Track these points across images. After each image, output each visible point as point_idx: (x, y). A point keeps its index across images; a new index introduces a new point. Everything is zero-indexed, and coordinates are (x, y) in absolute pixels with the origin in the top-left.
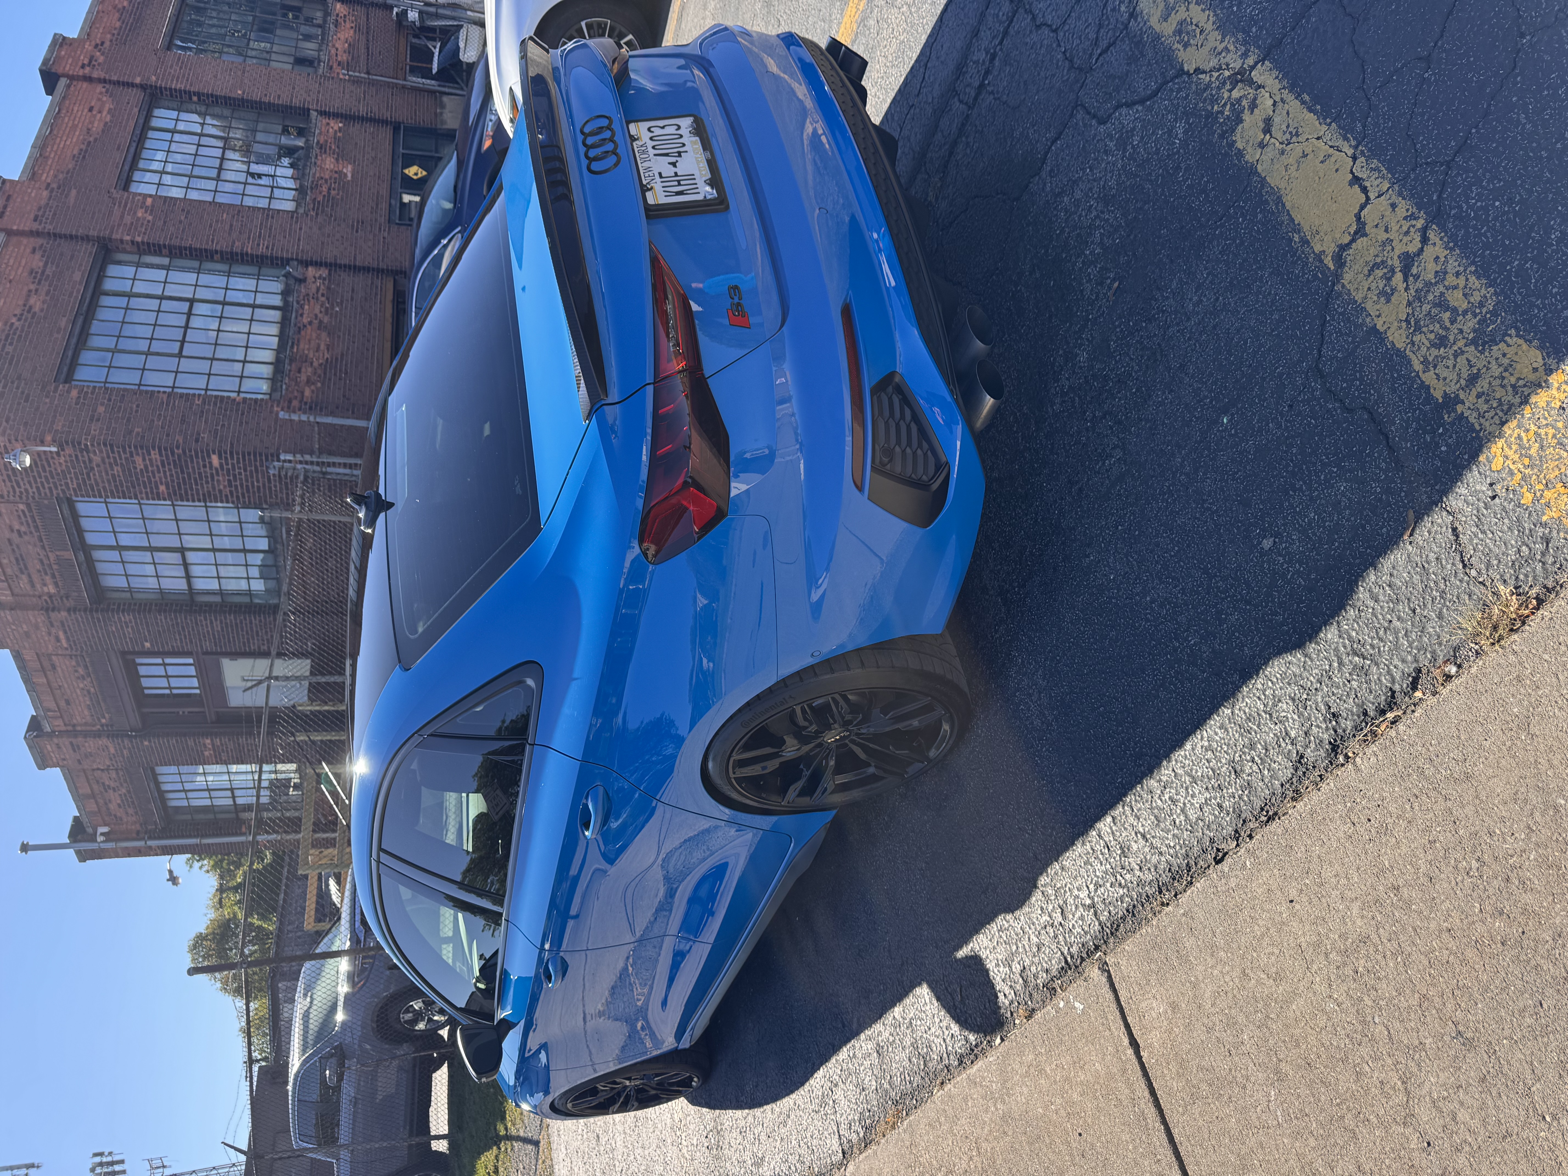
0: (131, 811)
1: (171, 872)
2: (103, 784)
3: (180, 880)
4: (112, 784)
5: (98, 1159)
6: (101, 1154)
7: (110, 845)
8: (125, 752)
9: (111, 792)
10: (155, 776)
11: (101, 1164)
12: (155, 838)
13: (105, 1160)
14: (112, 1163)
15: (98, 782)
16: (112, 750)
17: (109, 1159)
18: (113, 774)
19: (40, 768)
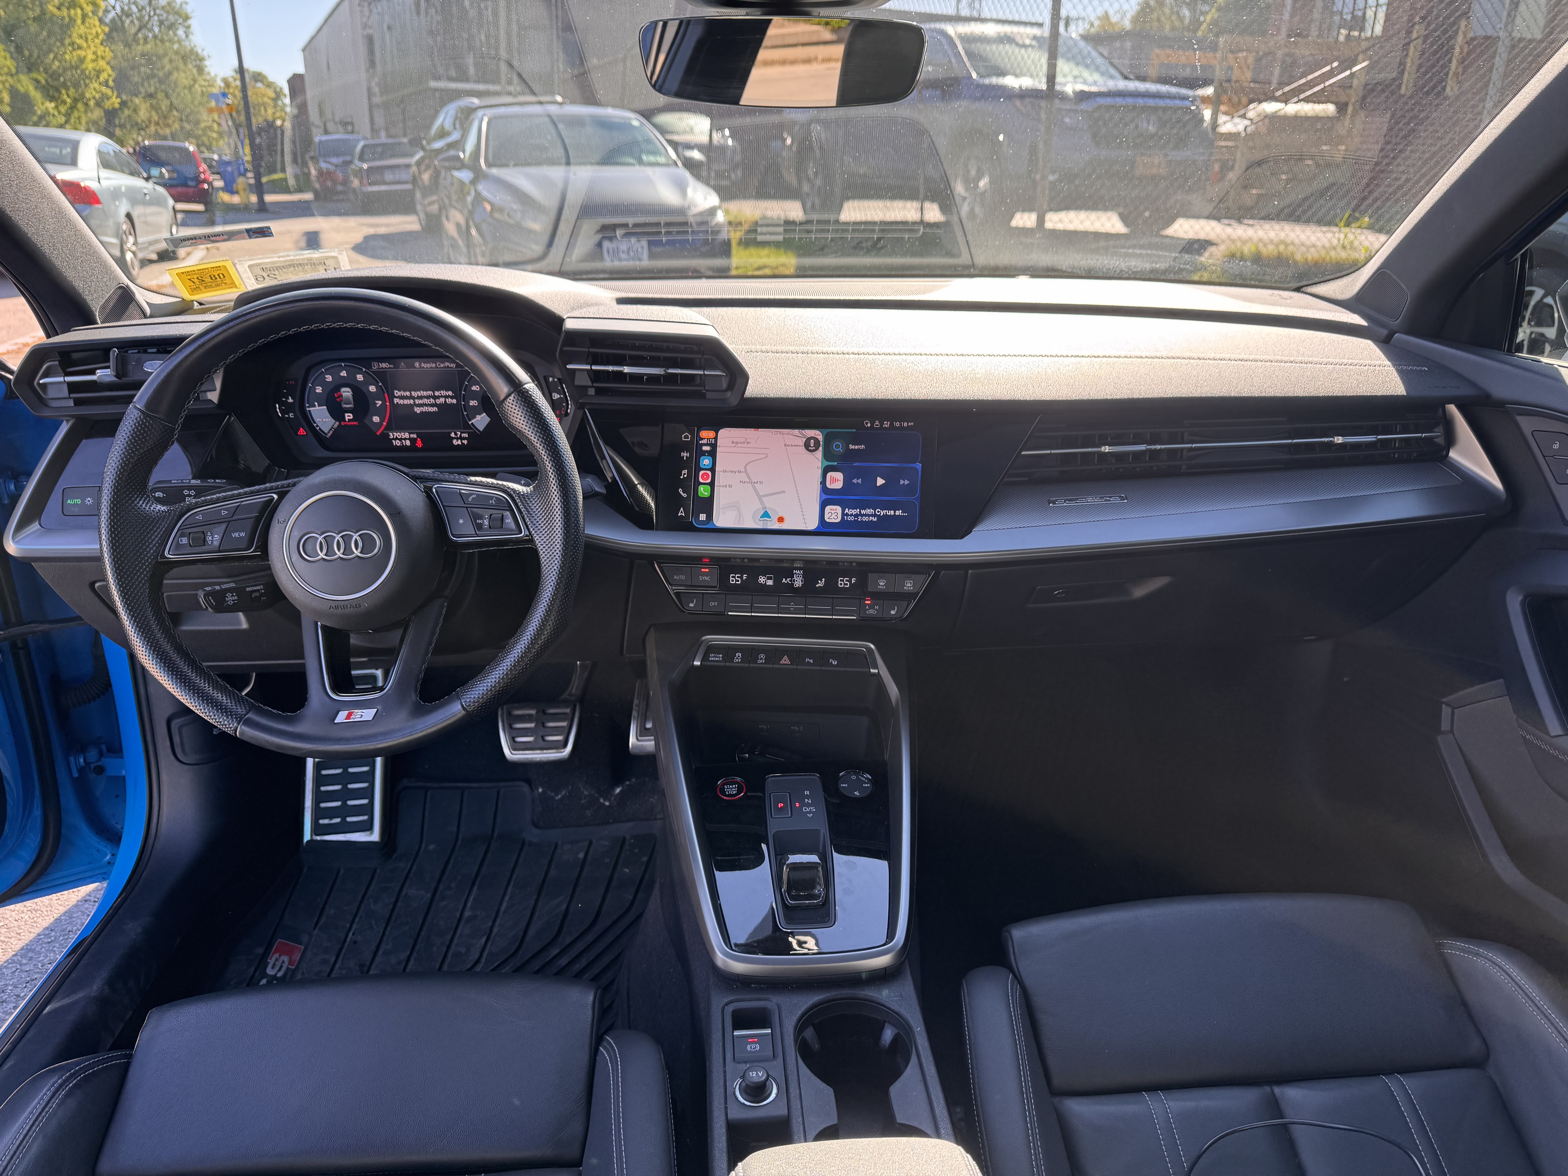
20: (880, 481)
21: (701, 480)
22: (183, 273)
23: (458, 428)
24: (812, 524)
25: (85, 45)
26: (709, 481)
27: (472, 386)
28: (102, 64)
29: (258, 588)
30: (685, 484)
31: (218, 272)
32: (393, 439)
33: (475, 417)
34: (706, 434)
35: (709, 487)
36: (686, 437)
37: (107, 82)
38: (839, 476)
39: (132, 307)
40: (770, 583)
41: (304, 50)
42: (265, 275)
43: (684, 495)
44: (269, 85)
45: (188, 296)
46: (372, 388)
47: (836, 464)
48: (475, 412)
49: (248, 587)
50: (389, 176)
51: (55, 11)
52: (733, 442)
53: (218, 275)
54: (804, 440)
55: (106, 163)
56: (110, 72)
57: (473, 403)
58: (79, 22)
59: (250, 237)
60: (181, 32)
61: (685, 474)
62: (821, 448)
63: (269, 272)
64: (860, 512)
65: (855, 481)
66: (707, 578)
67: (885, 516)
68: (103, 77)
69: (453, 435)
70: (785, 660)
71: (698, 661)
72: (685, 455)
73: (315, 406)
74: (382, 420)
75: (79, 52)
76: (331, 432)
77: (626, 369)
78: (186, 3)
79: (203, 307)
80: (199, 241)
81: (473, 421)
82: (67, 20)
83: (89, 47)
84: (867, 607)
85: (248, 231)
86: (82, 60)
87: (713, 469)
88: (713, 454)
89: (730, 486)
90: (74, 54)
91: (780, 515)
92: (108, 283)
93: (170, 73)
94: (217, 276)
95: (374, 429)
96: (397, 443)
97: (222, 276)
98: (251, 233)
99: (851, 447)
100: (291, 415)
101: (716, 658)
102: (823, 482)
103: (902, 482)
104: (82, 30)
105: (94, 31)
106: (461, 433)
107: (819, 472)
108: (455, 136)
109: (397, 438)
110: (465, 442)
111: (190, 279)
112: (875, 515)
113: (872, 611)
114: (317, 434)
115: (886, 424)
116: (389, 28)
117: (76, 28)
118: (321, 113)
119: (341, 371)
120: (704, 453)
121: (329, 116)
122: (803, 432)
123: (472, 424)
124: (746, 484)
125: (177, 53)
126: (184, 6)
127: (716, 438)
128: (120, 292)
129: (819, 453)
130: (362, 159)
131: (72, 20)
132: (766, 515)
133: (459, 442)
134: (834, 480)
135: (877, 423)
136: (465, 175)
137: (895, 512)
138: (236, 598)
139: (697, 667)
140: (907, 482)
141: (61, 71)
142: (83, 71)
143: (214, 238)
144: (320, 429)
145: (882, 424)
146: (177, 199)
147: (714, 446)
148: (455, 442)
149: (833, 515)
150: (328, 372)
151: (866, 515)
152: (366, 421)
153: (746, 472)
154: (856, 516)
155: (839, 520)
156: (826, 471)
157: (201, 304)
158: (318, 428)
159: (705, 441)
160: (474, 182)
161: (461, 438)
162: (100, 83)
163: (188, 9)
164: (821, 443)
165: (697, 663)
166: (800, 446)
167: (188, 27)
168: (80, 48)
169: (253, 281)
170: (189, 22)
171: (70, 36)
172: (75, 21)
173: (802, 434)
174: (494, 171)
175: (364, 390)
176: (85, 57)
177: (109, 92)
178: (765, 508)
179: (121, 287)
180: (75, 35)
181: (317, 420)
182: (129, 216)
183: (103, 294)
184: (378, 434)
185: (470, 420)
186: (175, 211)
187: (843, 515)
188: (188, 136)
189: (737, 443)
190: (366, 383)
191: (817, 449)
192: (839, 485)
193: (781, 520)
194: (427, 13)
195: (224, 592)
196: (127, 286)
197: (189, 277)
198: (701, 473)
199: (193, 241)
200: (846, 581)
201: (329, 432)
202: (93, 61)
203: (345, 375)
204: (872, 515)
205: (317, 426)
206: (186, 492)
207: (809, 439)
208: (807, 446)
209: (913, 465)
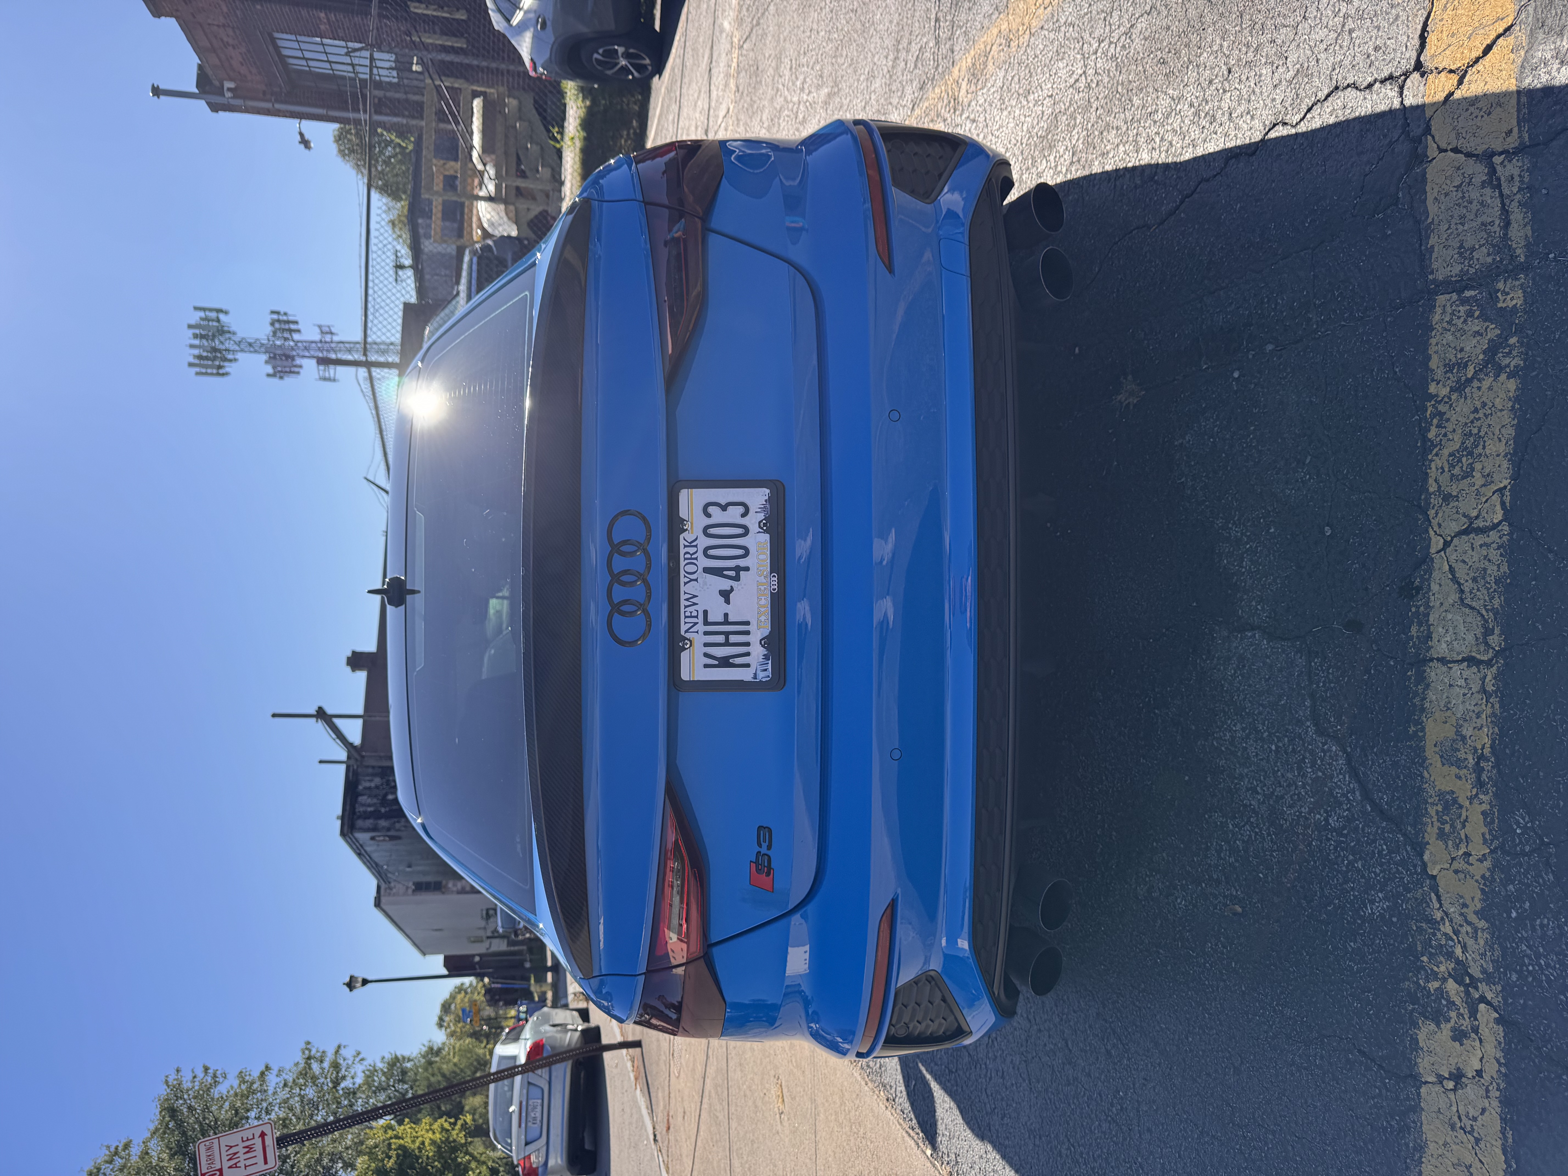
0: (254, 70)
1: (301, 134)
2: (222, 40)
3: (312, 145)
4: (231, 41)
5: (275, 317)
6: (278, 313)
7: (238, 102)
8: (238, 12)
9: (231, 48)
10: (273, 40)
11: (279, 321)
12: (282, 102)
13: (281, 318)
14: (288, 322)
15: (216, 37)
16: (225, 9)
17: (285, 318)
18: (231, 32)
19: (154, 16)
25: (420, 1139)
28: (436, 1126)
37: (450, 1123)
41: (424, 954)
51: (392, 1161)
56: (443, 1120)
58: (401, 1142)
60: (409, 1065)
68: (446, 1126)
75: (426, 1144)
78: (383, 1058)
82: (399, 1152)
83: (422, 1136)
86: (433, 1142)
90: (428, 1148)
93: (444, 1075)
104: (408, 1140)
105: (409, 1130)
116: (410, 866)
117: (406, 1144)
118: (479, 940)
121: (481, 933)
125: (426, 1070)
126: (386, 1060)
131: (401, 1147)
141: (442, 1161)
142: (442, 1142)
162: (453, 1129)
163: (388, 1057)
167: (404, 1058)
168: (423, 1143)
170: (400, 1057)
171: (413, 1151)
172: (400, 1145)
176: (431, 1139)
177: (460, 1123)
180: (413, 1146)
194: (398, 830)
202: (434, 1133)
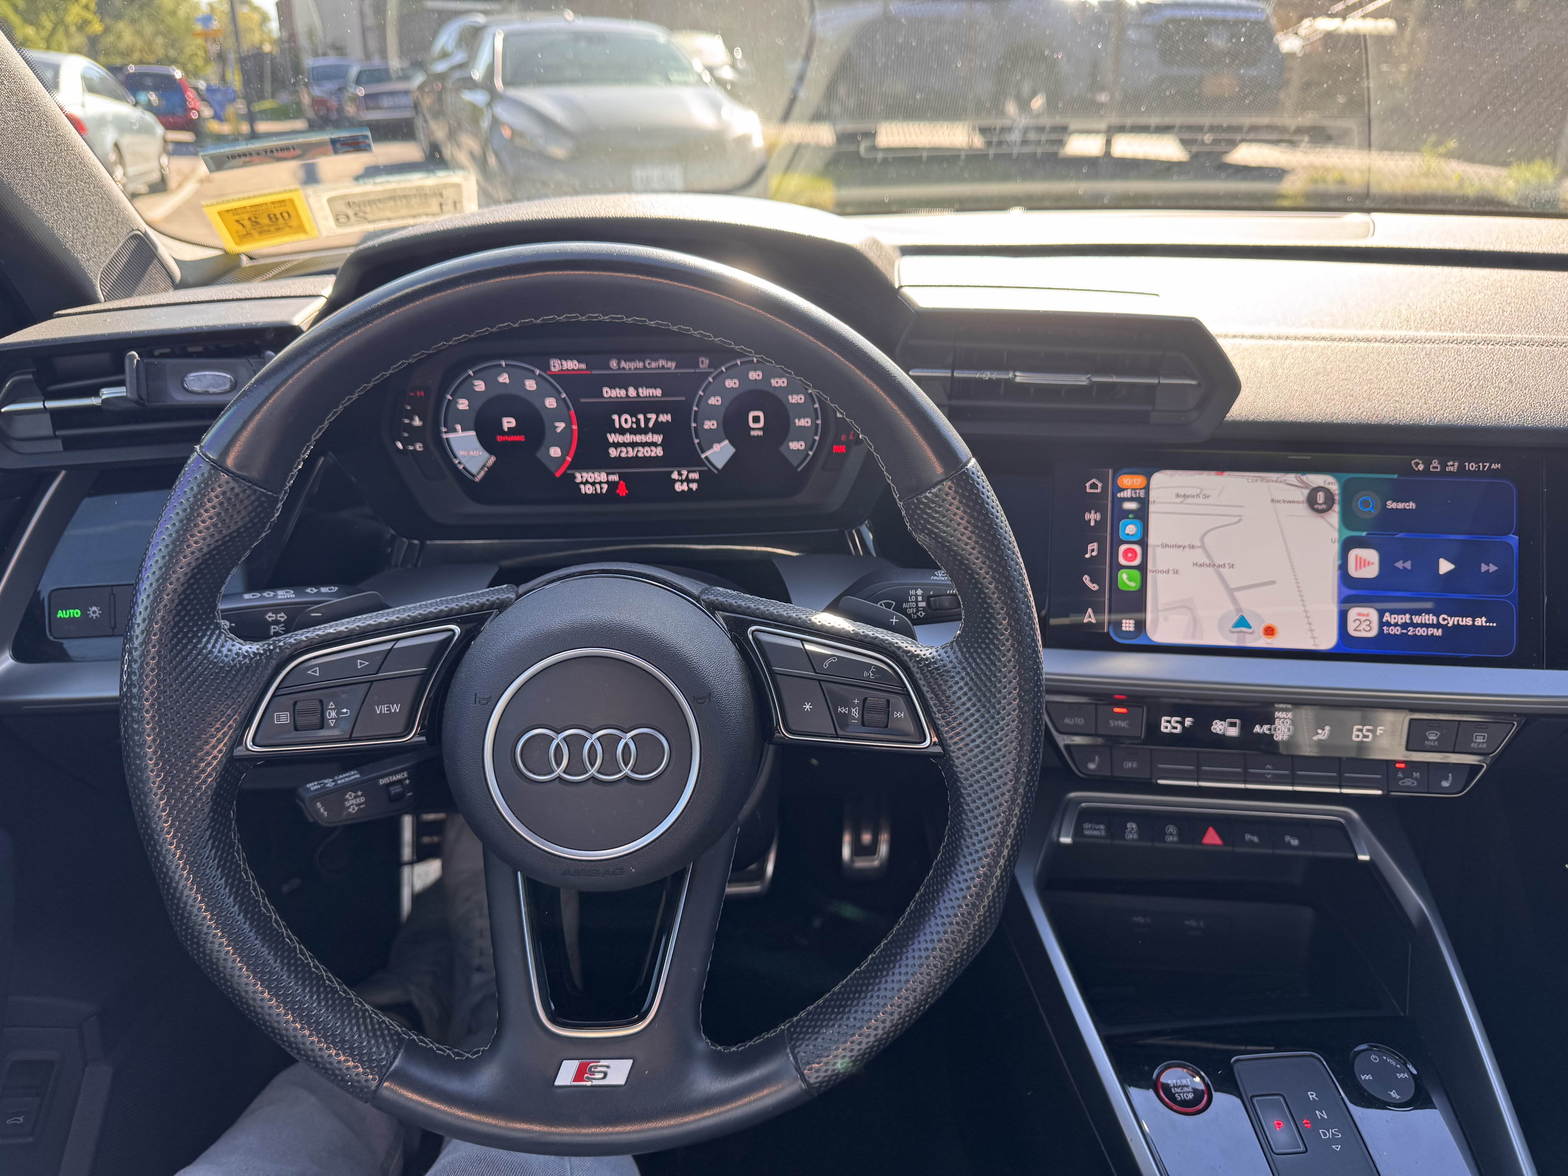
20: (1445, 566)
21: (1122, 561)
22: (228, 211)
23: (684, 466)
24: (1328, 641)
26: (1137, 562)
27: (709, 398)
29: (399, 777)
30: (1094, 568)
31: (282, 209)
32: (582, 483)
33: (712, 447)
34: (1130, 482)
35: (1137, 574)
36: (1094, 486)
38: (1371, 556)
39: (153, 270)
40: (1233, 732)
42: (350, 213)
43: (1094, 587)
44: (256, 9)
45: (232, 247)
46: (551, 403)
47: (1364, 534)
48: (713, 438)
49: (383, 777)
50: (386, 102)
52: (1178, 496)
53: (281, 214)
54: (1306, 492)
55: (91, 87)
57: (710, 425)
59: (336, 152)
61: (1093, 550)
62: (1336, 508)
63: (357, 209)
64: (1411, 619)
65: (1399, 565)
66: (1123, 724)
67: (1457, 627)
69: (675, 476)
70: (1212, 838)
71: (1067, 836)
72: (1092, 517)
73: (455, 431)
74: (565, 453)
76: (483, 473)
77: (1020, 377)
79: (255, 263)
80: (255, 158)
81: (708, 453)
84: (1400, 775)
85: (333, 142)
87: (1143, 542)
88: (1142, 515)
89: (1176, 572)
91: (1269, 622)
92: (114, 230)
94: (279, 216)
95: (552, 468)
96: (587, 489)
97: (285, 215)
98: (338, 145)
99: (1391, 505)
100: (419, 447)
101: (1096, 831)
102: (1343, 567)
103: (1484, 568)
106: (689, 472)
107: (1335, 549)
108: (459, 57)
109: (587, 482)
110: (694, 486)
111: (238, 221)
112: (1438, 626)
113: (1408, 782)
114: (462, 477)
115: (1452, 467)
119: (499, 374)
120: (1126, 514)
121: (319, 39)
122: (1304, 478)
123: (706, 458)
124: (1204, 569)
127: (1147, 488)
128: (133, 245)
129: (1334, 517)
130: (358, 82)
132: (1242, 622)
133: (685, 487)
134: (1362, 563)
135: (1435, 463)
136: (479, 98)
137: (1474, 621)
138: (362, 799)
139: (1066, 846)
140: (1493, 568)
143: (281, 154)
144: (464, 468)
145: (1444, 465)
146: (169, 126)
147: (1144, 503)
148: (678, 487)
149: (1363, 626)
150: (477, 375)
151: (1422, 625)
152: (540, 455)
153: (1203, 546)
154: (1405, 626)
155: (1373, 633)
156: (1347, 546)
157: (251, 258)
158: (461, 467)
159: (1127, 494)
160: (489, 105)
161: (688, 481)
164: (1337, 498)
165: (1066, 840)
166: (1299, 502)
169: (332, 222)
173: (1302, 482)
174: (513, 93)
175: (538, 405)
178: (1239, 610)
179: (136, 237)
181: (460, 453)
182: (116, 146)
183: (106, 249)
184: (558, 475)
185: (703, 452)
186: (165, 141)
187: (1382, 624)
188: (174, 62)
189: (1185, 496)
190: (541, 394)
191: (1329, 508)
192: (1371, 571)
193: (1270, 631)
195: (341, 791)
196: (146, 234)
197: (237, 217)
198: (1123, 548)
199: (247, 159)
200: (1368, 730)
201: (479, 473)
203: (507, 381)
204: (1432, 626)
205: (459, 463)
206: (270, 617)
207: (1315, 490)
208: (1311, 501)
209: (1504, 539)
